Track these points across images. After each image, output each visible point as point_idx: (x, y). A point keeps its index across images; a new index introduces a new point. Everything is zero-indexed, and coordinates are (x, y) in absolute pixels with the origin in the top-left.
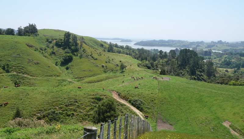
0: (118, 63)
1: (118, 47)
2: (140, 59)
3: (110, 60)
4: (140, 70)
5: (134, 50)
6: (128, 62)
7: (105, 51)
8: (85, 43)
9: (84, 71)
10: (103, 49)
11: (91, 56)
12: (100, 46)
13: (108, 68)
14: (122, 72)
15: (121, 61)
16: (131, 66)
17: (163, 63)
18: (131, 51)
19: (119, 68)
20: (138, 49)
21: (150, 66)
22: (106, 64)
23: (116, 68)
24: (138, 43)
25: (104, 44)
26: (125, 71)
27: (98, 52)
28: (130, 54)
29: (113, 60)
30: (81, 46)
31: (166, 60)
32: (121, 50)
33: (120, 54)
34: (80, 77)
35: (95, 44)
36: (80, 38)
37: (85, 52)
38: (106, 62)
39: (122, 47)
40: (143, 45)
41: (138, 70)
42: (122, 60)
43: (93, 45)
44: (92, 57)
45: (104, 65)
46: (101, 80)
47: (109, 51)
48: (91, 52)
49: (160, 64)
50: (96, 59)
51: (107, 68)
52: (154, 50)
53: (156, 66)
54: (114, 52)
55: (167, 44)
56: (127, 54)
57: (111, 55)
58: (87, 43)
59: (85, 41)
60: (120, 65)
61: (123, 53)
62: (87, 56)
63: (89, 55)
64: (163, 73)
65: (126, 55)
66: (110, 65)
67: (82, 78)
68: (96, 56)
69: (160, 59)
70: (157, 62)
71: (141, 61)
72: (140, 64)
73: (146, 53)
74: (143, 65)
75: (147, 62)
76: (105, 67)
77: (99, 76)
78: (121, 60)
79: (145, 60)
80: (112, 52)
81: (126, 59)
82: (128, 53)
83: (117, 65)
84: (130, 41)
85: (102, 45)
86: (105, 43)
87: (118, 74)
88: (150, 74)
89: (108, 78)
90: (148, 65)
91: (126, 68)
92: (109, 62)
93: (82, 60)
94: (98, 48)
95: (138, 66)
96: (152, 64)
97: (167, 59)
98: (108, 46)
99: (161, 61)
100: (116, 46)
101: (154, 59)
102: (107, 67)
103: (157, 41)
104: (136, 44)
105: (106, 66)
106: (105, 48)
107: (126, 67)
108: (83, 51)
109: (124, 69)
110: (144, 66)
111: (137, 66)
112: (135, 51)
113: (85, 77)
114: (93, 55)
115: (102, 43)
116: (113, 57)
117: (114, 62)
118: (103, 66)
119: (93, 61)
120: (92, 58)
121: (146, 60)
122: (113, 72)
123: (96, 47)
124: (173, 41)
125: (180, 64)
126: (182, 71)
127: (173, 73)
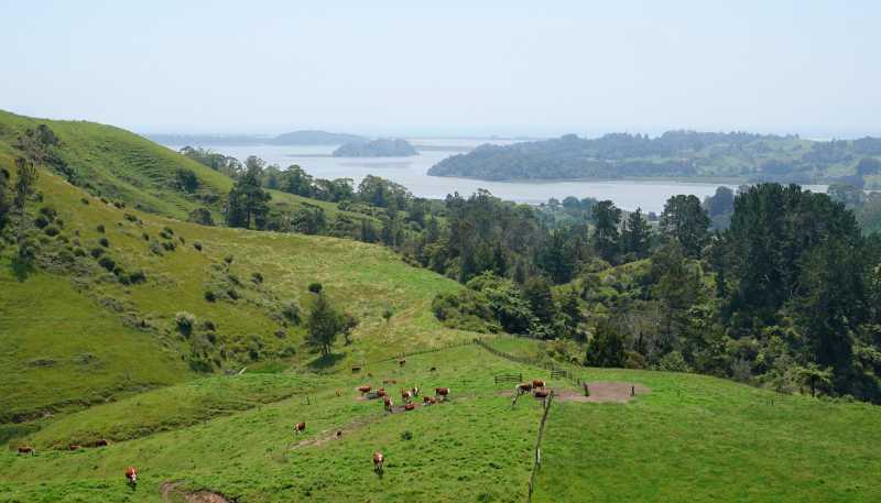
0: (300, 301)
1: (306, 194)
2: (456, 265)
3: (235, 281)
4: (450, 345)
5: (419, 211)
6: (367, 291)
7: (206, 219)
8: (60, 166)
9: (43, 363)
10: (198, 205)
11: (96, 253)
12: (178, 187)
13: (223, 339)
14: (327, 362)
15: (315, 288)
16: (388, 316)
17: (618, 288)
18: (404, 214)
19: (297, 336)
20: (454, 203)
21: (525, 311)
22: (213, 313)
23: (280, 335)
24: (460, 156)
25: (202, 172)
26: (340, 357)
27: (155, 225)
28: (389, 238)
29: (259, 278)
30: (25, 185)
31: (640, 266)
32: (331, 210)
33: (316, 239)
34: (15, 410)
35: (139, 177)
36: (30, 133)
37: (52, 233)
38: (210, 298)
39: (337, 192)
40: (495, 177)
41: (432, 343)
42: (328, 276)
43: (127, 186)
44: (108, 265)
45: (190, 317)
46: (165, 426)
47: (237, 220)
48: (101, 229)
49: (602, 300)
50: (137, 278)
51: (212, 339)
52: (570, 203)
53: (571, 308)
54: (275, 227)
55: (657, 160)
56: (368, 236)
57: (250, 249)
58: (81, 172)
59: (68, 156)
60: (305, 313)
61: (343, 229)
62: (69, 260)
63: (80, 253)
64: (607, 353)
65: (359, 244)
66: (237, 320)
67: (29, 416)
68: (131, 255)
69: (602, 262)
70: (577, 282)
71: (463, 281)
72: (453, 302)
73: (505, 226)
74: (470, 305)
75: (506, 286)
76: (198, 334)
77: (148, 397)
78: (318, 278)
79: (489, 273)
80: (261, 225)
81: (353, 267)
82: (378, 225)
83: (292, 316)
84: (401, 148)
85: (188, 182)
86: (215, 167)
87: (290, 376)
88: (513, 368)
89: (209, 410)
90: (509, 310)
91: (355, 334)
92: (231, 294)
93: (35, 284)
94: (160, 203)
95: (441, 316)
96: (539, 301)
97: (647, 261)
98: (226, 184)
99: (606, 276)
100: (296, 182)
101: (559, 264)
102: (219, 333)
103: (587, 144)
104: (443, 170)
105: (211, 326)
106: (212, 200)
107: (353, 324)
108: (40, 223)
109: (340, 339)
110: (480, 312)
111: (432, 315)
112: (428, 217)
113: (50, 409)
114: (110, 253)
115: (192, 166)
116: (257, 261)
117: (268, 294)
118: (185, 327)
119: (110, 291)
120: (103, 272)
121: (501, 273)
122: (255, 365)
123: (147, 195)
124: (696, 140)
125: (736, 295)
126: (755, 342)
127: (676, 355)
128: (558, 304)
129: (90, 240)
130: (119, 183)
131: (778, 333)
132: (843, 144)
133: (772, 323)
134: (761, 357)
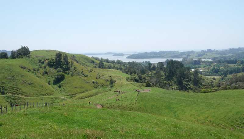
0: (108, 78)
1: (109, 62)
2: (129, 73)
3: (100, 76)
4: (128, 84)
5: (124, 64)
6: (118, 77)
7: (96, 67)
8: (76, 60)
9: (76, 88)
10: (94, 65)
11: (82, 73)
12: (92, 63)
13: (99, 84)
14: (112, 86)
15: (111, 76)
16: (120, 80)
17: (151, 75)
18: (122, 65)
19: (108, 83)
20: (129, 63)
21: (138, 79)
22: (97, 80)
23: (106, 83)
24: (130, 56)
25: (95, 60)
26: (114, 86)
27: (89, 68)
28: (120, 69)
29: (103, 75)
30: (72, 64)
31: (154, 72)
32: (112, 64)
33: (110, 69)
34: (72, 94)
35: (86, 61)
36: (72, 56)
37: (76, 70)
38: (97, 78)
39: (113, 62)
40: (135, 58)
41: (126, 84)
42: (112, 75)
43: (85, 63)
44: (83, 74)
45: (94, 81)
46: (92, 96)
47: (100, 67)
48: (82, 70)
49: (149, 77)
50: (87, 76)
51: (97, 84)
52: (146, 62)
53: (145, 78)
54: (105, 68)
55: (159, 55)
56: (117, 69)
57: (102, 71)
58: (78, 61)
59: (77, 59)
60: (109, 80)
61: (114, 68)
62: (78, 74)
63: (79, 73)
64: (148, 85)
65: (116, 70)
66: (101, 81)
67: (74, 94)
68: (86, 73)
69: (149, 72)
70: (146, 74)
71: (130, 75)
72: (129, 78)
73: (136, 66)
74: (131, 78)
75: (136, 75)
76: (95, 83)
77: (89, 92)
78: (111, 75)
79: (134, 74)
80: (103, 68)
81: (116, 73)
82: (119, 67)
83: (107, 80)
84: (122, 55)
85: (93, 62)
86: (96, 59)
87: (107, 89)
88: (135, 87)
89: (98, 93)
90: (136, 79)
91: (116, 83)
92: (100, 78)
93: (74, 77)
94: (89, 65)
95: (127, 80)
96: (140, 77)
97: (155, 71)
98: (98, 62)
99: (150, 73)
100: (107, 61)
101: (143, 72)
102: (98, 83)
103: (148, 53)
104: (128, 57)
105: (97, 82)
106: (96, 64)
107: (115, 81)
108: (74, 69)
109: (114, 84)
110: (132, 79)
111: (125, 80)
112: (126, 65)
113: (77, 94)
114: (83, 73)
115: (93, 60)
116: (103, 73)
117: (105, 77)
118: (94, 82)
119: (84, 78)
120: (83, 75)
121: (135, 74)
122: (103, 87)
123: (87, 64)
124: (164, 52)
125: (167, 76)
126: (170, 82)
127: (158, 85)
128: (143, 78)
129: (81, 71)
130: (84, 63)
131: (173, 81)
132: (185, 52)
133: (172, 79)
134: (171, 84)
